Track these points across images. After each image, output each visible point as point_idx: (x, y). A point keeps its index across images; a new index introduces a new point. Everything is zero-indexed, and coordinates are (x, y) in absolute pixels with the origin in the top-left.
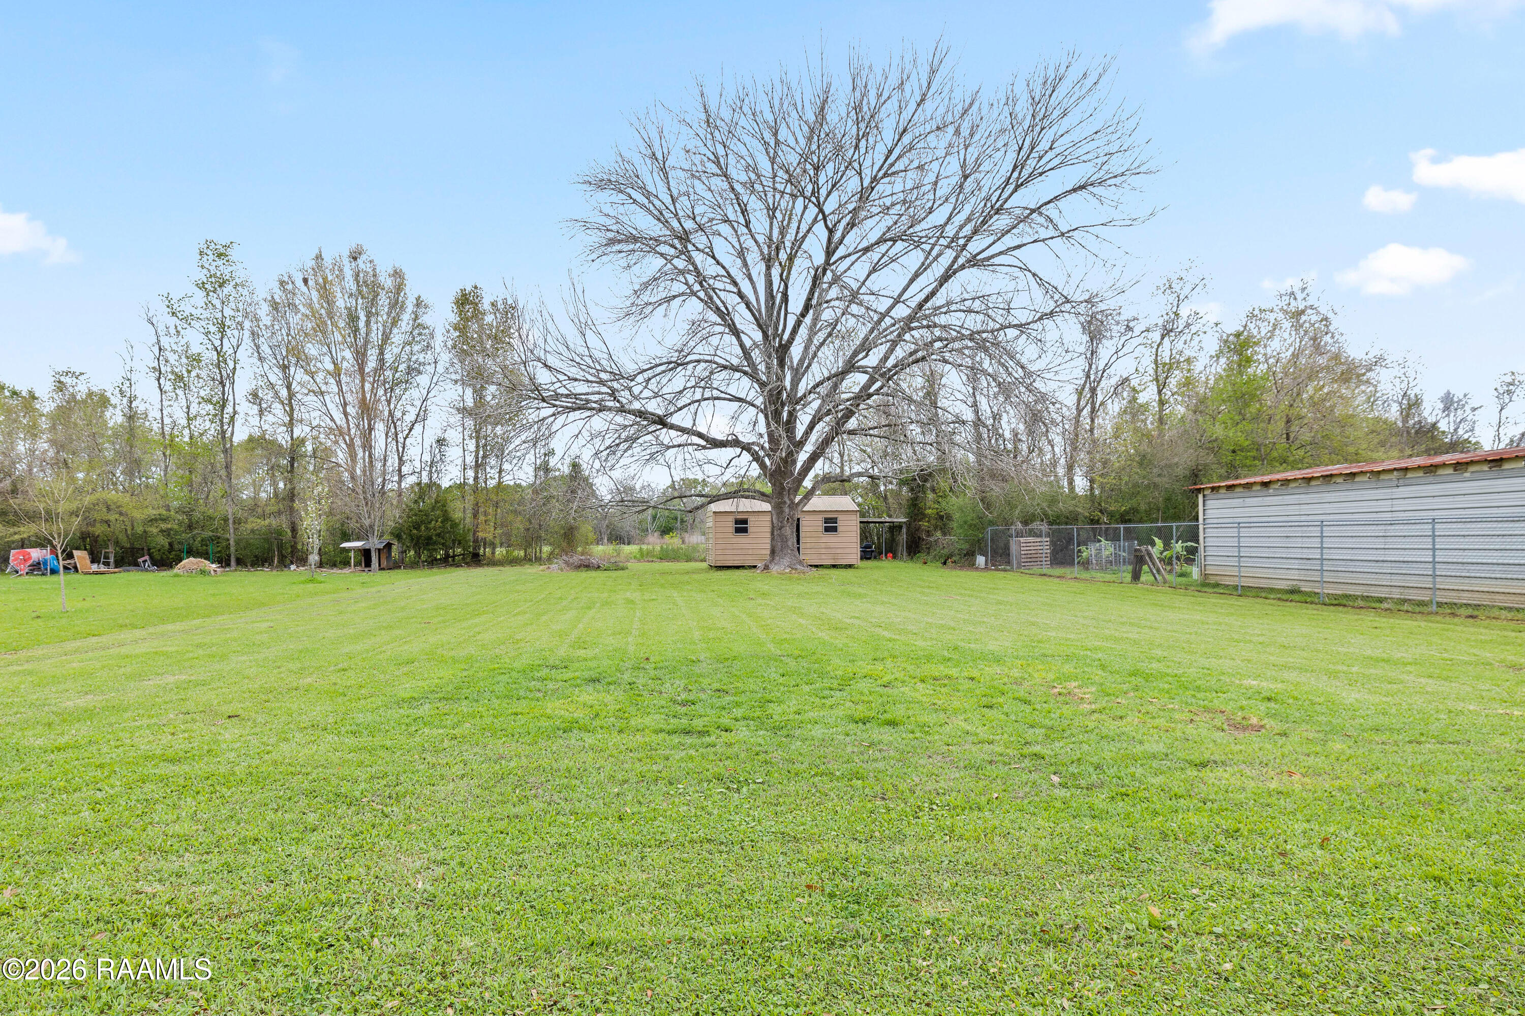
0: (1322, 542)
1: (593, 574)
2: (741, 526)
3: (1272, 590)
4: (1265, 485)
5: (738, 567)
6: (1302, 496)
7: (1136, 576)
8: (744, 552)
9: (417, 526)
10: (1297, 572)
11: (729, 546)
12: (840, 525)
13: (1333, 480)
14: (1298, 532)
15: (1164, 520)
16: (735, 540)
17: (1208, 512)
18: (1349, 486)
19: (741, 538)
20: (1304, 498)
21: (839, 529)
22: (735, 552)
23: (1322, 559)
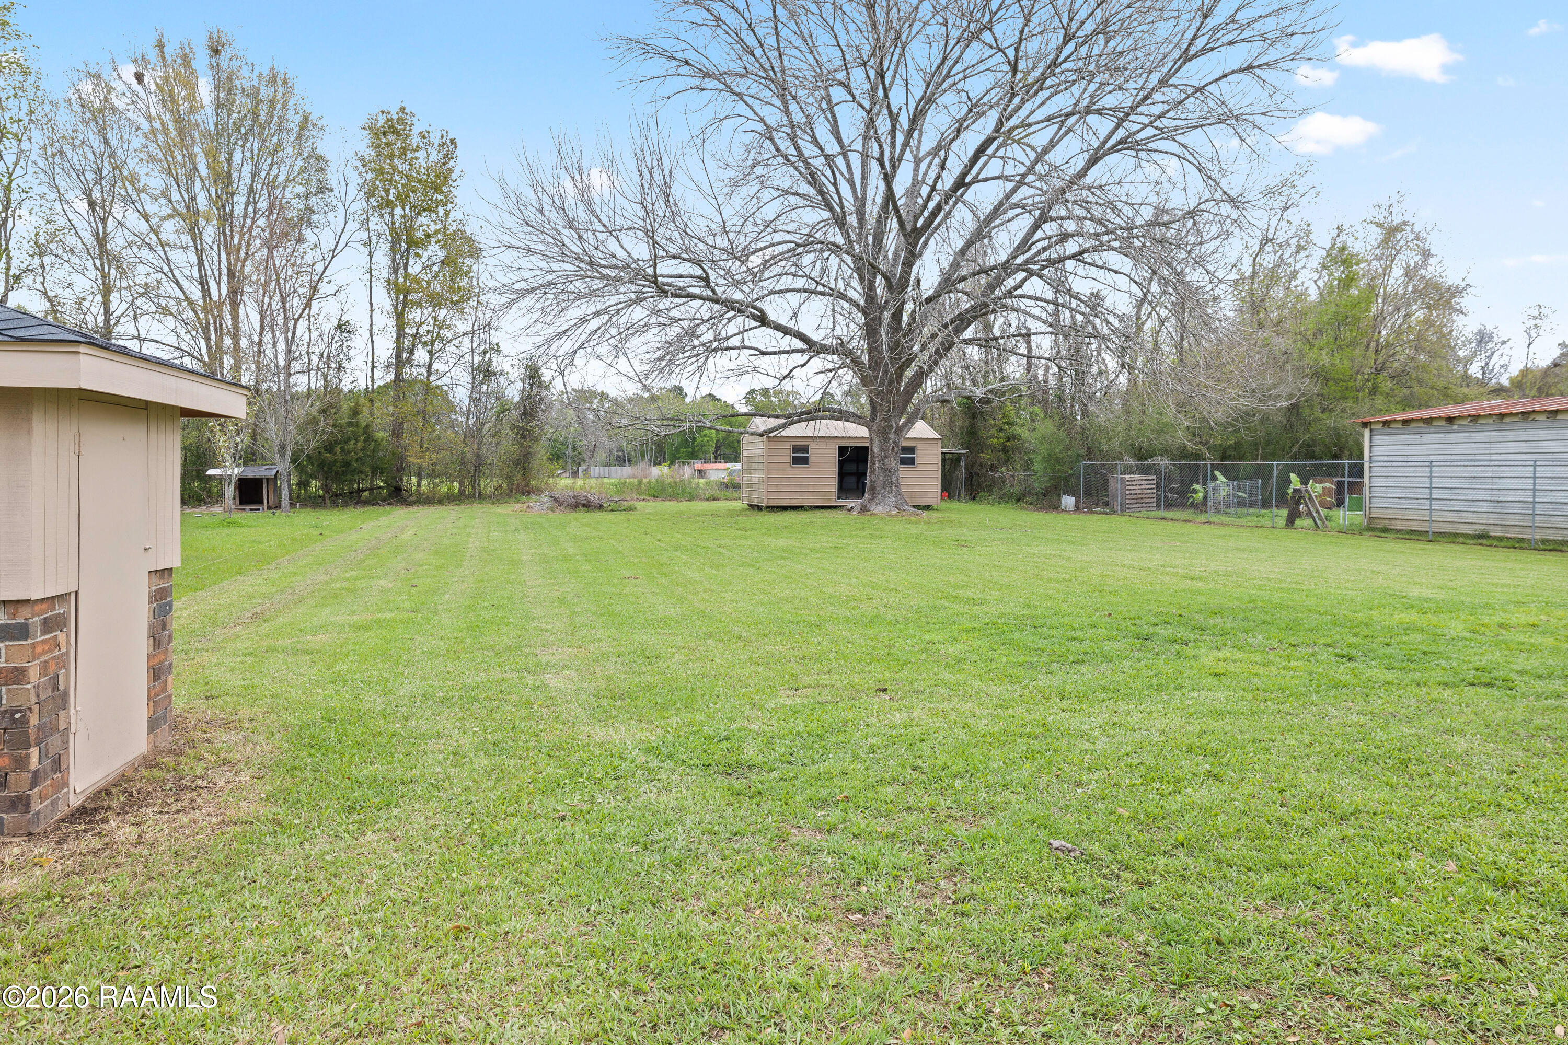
0: (1534, 484)
1: (596, 516)
2: (800, 456)
3: (1456, 535)
4: (1450, 420)
5: (784, 508)
6: (1493, 433)
7: (1290, 522)
8: (804, 488)
9: (329, 448)
10: (1484, 516)
11: (785, 481)
12: (918, 455)
13: (1532, 417)
14: (1488, 472)
15: (1263, 459)
16: (791, 474)
17: (1375, 448)
18: (1549, 424)
19: (800, 472)
20: (1495, 435)
21: (918, 461)
22: (793, 488)
23: (1534, 502)
